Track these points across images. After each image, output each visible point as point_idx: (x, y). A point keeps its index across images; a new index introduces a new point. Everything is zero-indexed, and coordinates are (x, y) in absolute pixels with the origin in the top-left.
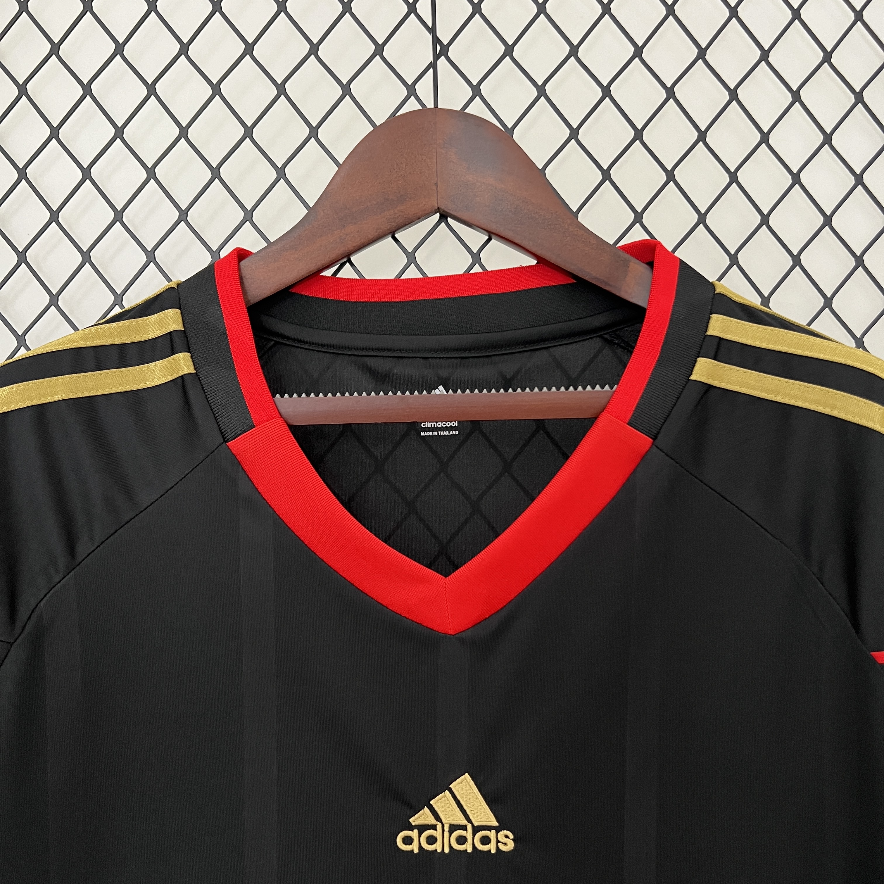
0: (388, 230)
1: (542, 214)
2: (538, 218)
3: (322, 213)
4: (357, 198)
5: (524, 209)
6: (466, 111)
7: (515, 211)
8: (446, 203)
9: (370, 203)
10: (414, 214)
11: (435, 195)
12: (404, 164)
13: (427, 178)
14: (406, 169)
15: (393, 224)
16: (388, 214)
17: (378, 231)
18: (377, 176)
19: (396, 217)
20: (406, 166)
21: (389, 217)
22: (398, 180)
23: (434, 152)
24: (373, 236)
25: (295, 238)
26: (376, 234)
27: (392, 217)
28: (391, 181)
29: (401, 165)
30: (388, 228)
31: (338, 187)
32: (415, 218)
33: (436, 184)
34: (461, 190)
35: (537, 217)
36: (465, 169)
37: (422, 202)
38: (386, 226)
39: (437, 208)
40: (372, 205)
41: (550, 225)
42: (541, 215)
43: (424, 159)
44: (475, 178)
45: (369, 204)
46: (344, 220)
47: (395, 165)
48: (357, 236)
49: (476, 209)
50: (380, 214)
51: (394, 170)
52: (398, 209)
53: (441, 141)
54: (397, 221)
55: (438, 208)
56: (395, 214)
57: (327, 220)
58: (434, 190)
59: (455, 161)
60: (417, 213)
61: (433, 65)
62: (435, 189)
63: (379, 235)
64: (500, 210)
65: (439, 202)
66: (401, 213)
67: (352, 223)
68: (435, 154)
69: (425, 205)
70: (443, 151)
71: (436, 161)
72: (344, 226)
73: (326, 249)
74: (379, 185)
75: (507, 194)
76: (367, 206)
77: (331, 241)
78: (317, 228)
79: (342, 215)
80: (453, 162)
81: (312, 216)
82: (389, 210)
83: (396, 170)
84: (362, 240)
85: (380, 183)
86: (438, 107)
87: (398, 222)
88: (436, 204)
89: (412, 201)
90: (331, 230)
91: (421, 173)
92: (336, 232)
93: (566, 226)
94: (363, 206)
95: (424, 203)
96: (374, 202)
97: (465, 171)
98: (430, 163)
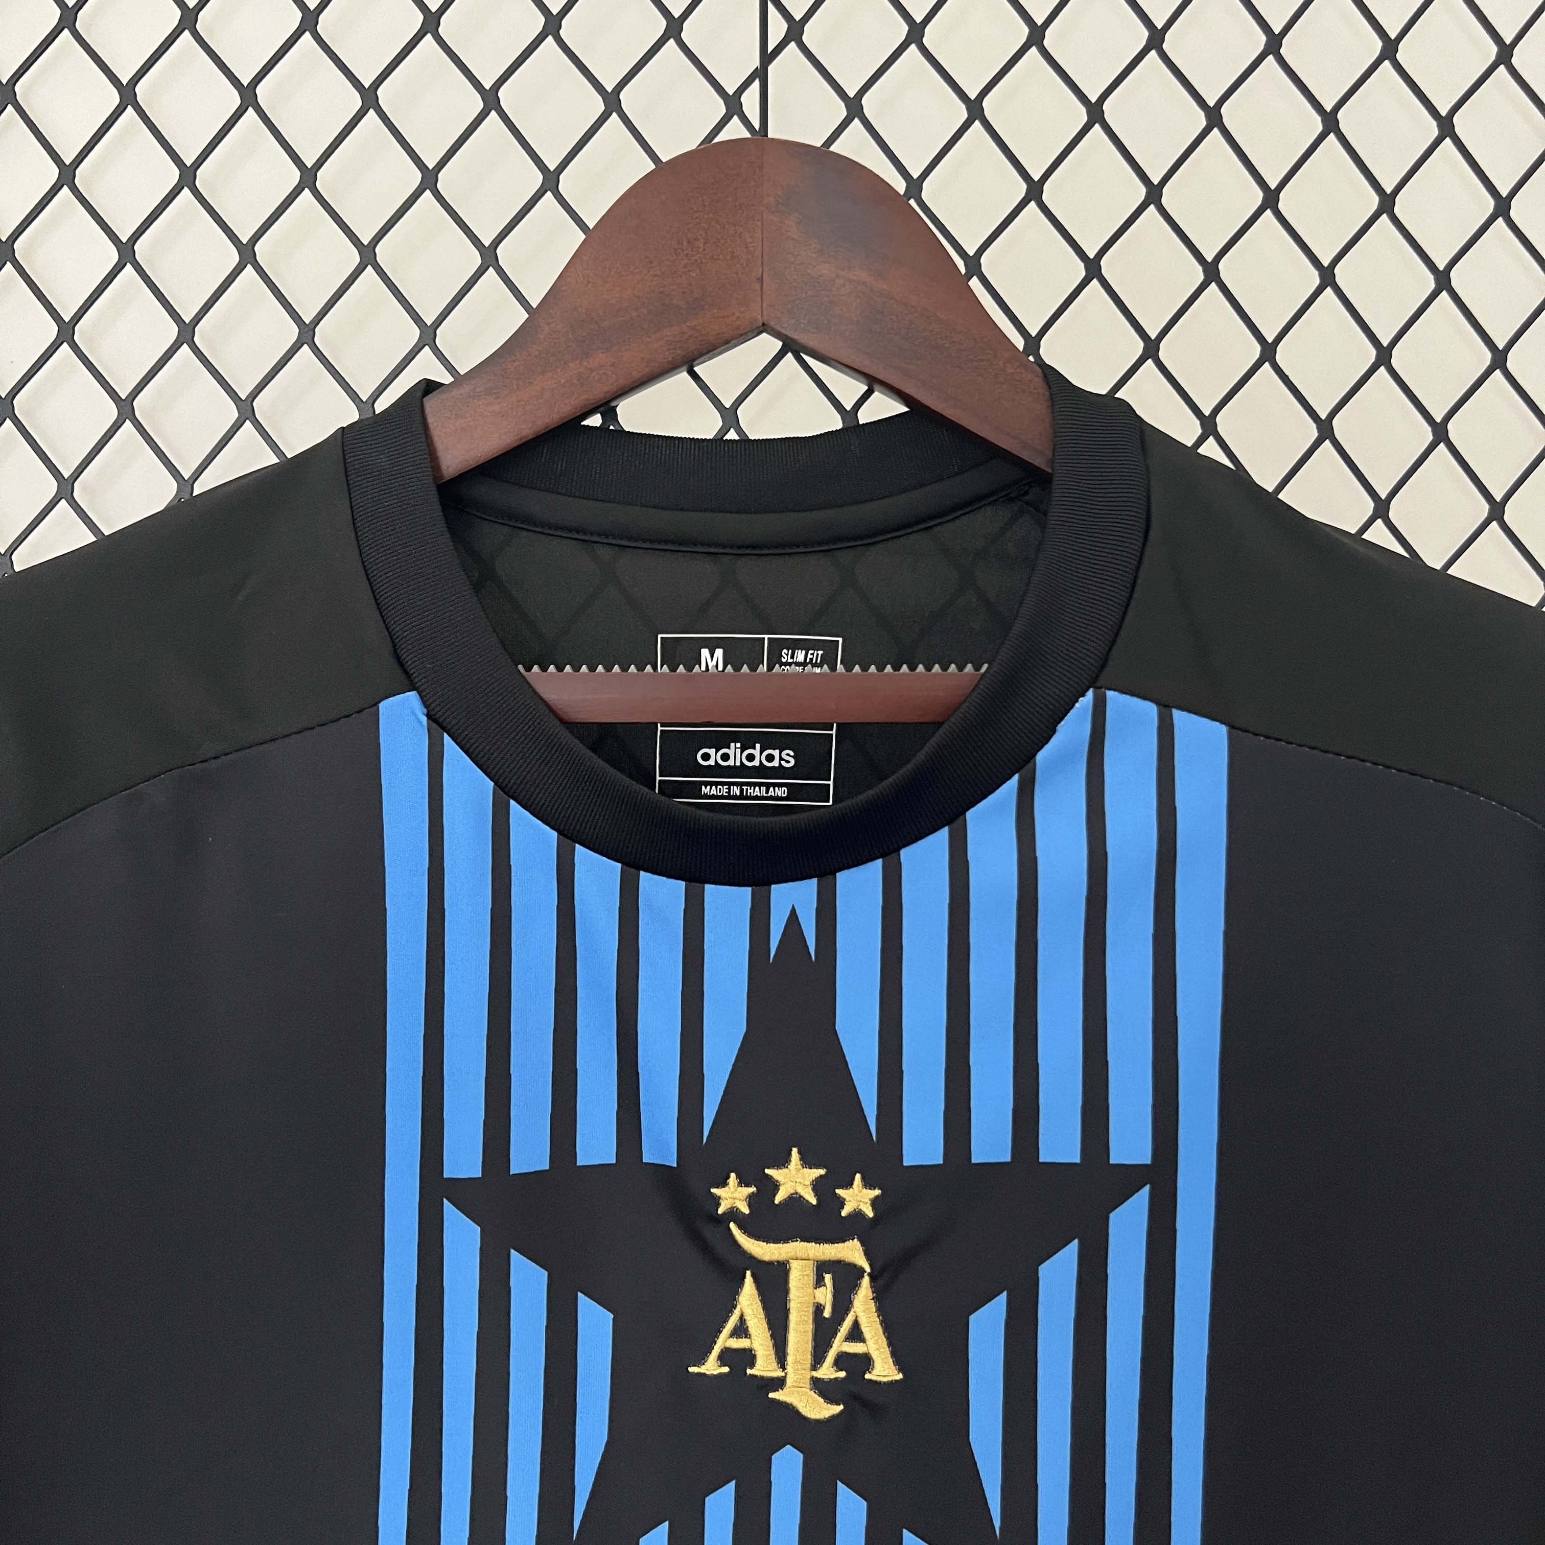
0: (668, 362)
1: (956, 340)
2: (949, 348)
4: (613, 302)
5: (924, 329)
6: (831, 149)
7: (908, 334)
8: (779, 315)
9: (636, 311)
10: (719, 333)
11: (759, 299)
12: (702, 241)
13: (744, 268)
14: (704, 250)
15: (679, 352)
16: (669, 334)
17: (652, 364)
18: (651, 262)
19: (684, 338)
20: (704, 246)
21: (669, 338)
22: (690, 271)
23: (758, 220)
26: (647, 370)
27: (677, 339)
28: (676, 272)
29: (697, 242)
30: (670, 359)
33: (761, 280)
34: (806, 293)
35: (947, 346)
36: (814, 253)
37: (733, 314)
39: (761, 324)
40: (639, 316)
41: (972, 360)
42: (954, 342)
43: (739, 232)
44: (833, 269)
45: (634, 314)
46: (587, 342)
47: (685, 243)
48: (608, 372)
49: (833, 330)
50: (655, 332)
51: (683, 251)
52: (688, 324)
53: (771, 200)
55: (764, 324)
56: (683, 333)
57: (555, 343)
58: (756, 290)
59: (796, 237)
60: (723, 333)
62: (759, 287)
64: (879, 330)
65: (765, 312)
66: (693, 332)
67: (601, 349)
68: (760, 223)
69: (738, 318)
70: (775, 219)
71: (760, 237)
72: (588, 353)
74: (655, 278)
75: (892, 301)
76: (631, 317)
77: (563, 381)
78: (536, 356)
79: (584, 334)
80: (793, 239)
82: (672, 325)
83: (686, 252)
85: (655, 275)
86: (767, 136)
88: (759, 317)
89: (715, 311)
90: (562, 362)
91: (733, 257)
92: (571, 365)
95: (738, 314)
96: (645, 311)
97: (814, 256)
98: (750, 240)
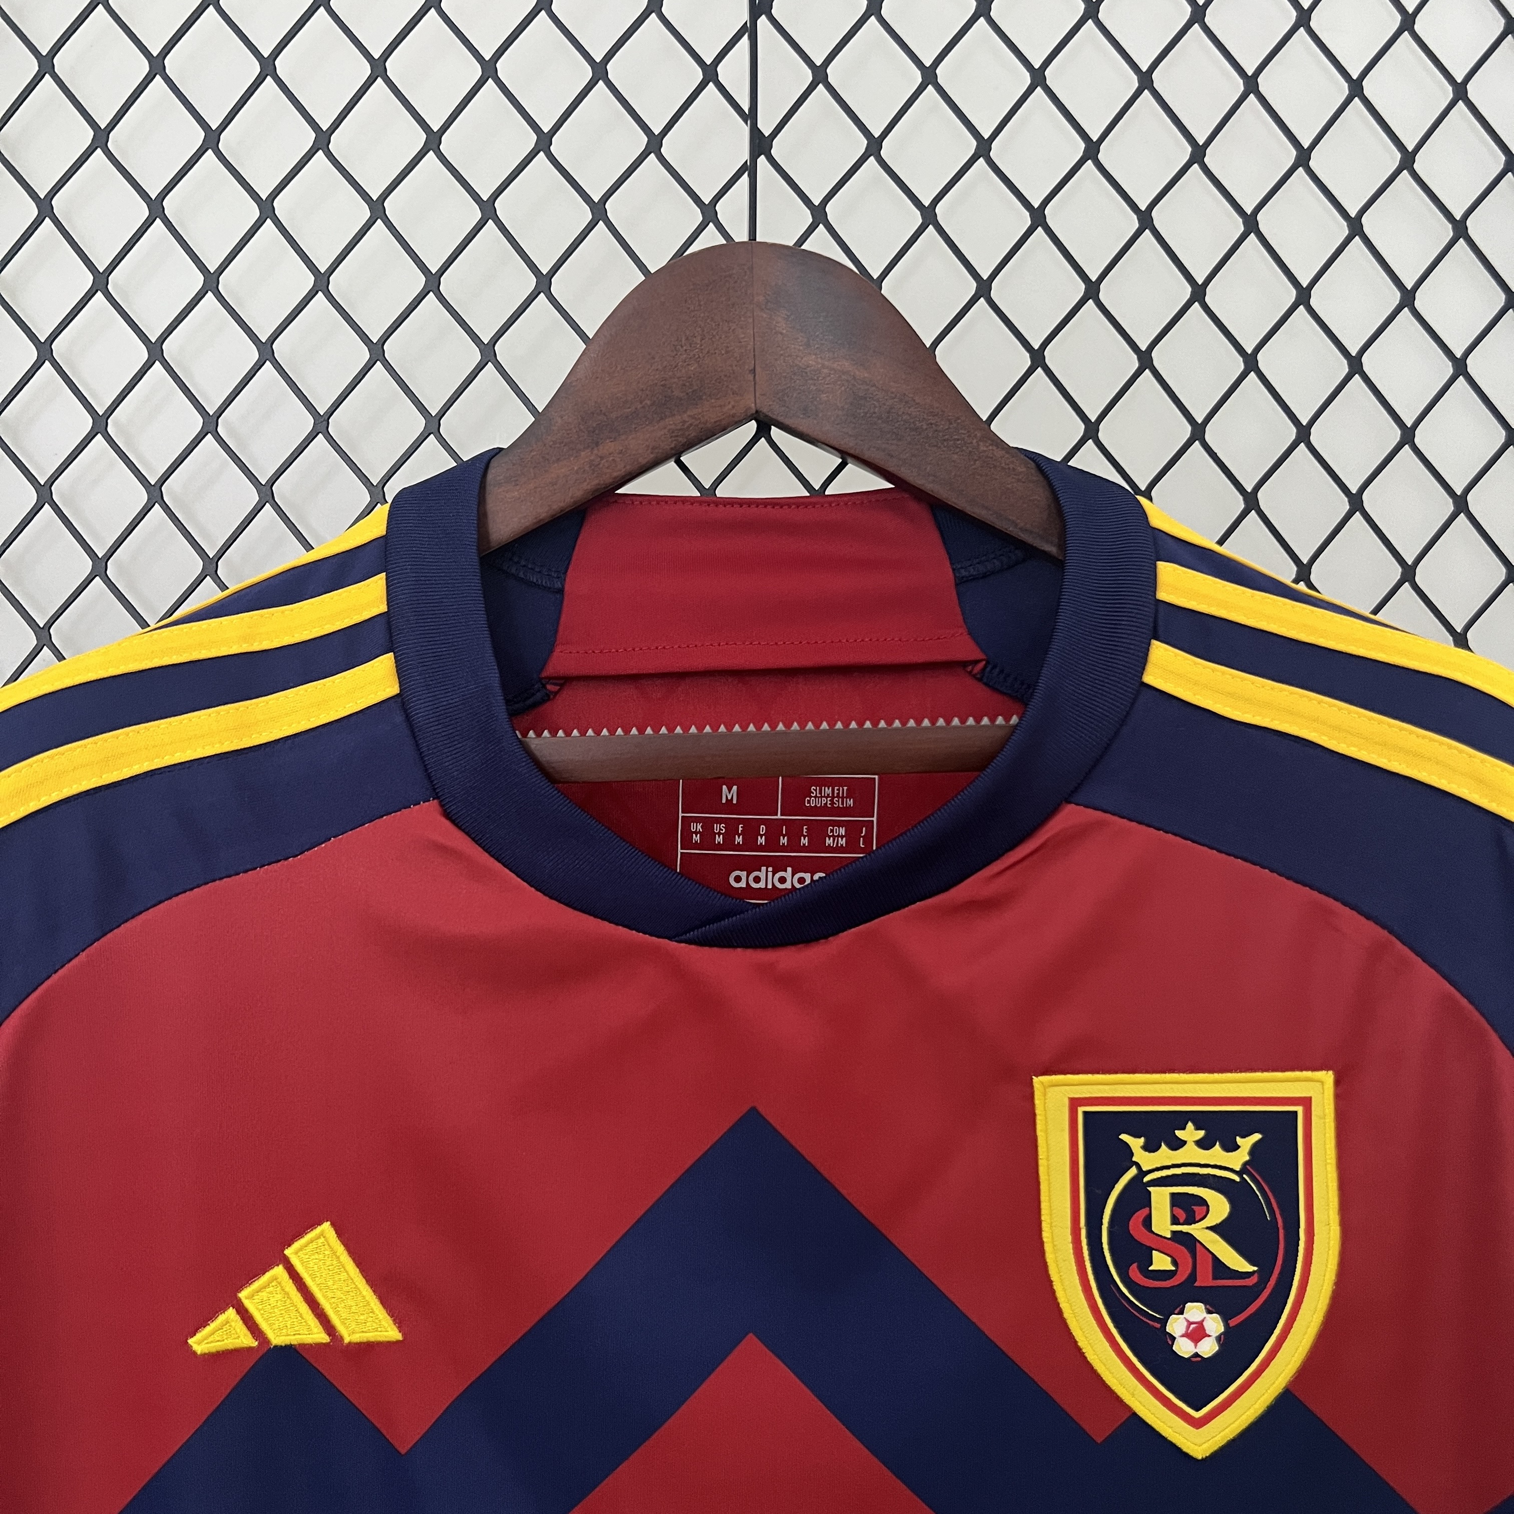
0: (672, 449)
1: (933, 422)
2: (926, 429)
3: (559, 420)
4: (619, 395)
5: (903, 413)
6: (803, 247)
7: (888, 417)
8: (771, 403)
9: (641, 403)
10: (715, 422)
11: (752, 389)
12: (699, 338)
13: (738, 362)
14: (701, 346)
15: (680, 439)
16: (671, 423)
17: (656, 451)
18: (653, 358)
19: (685, 426)
20: (701, 341)
21: (673, 427)
22: (688, 365)
23: (750, 317)
24: (646, 460)
25: (514, 465)
26: (652, 456)
27: (679, 427)
28: (676, 367)
29: (694, 339)
30: (673, 445)
31: (586, 377)
32: (718, 428)
33: (753, 371)
34: (795, 382)
35: (925, 427)
36: (801, 345)
37: (729, 403)
38: (667, 445)
39: (754, 412)
40: (643, 407)
41: (948, 440)
42: (931, 424)
43: (733, 328)
44: (819, 360)
45: (639, 406)
46: (597, 432)
47: (683, 340)
48: (618, 460)
49: (820, 415)
50: (658, 422)
51: (682, 347)
52: (689, 413)
53: (761, 298)
54: (687, 433)
55: (757, 412)
56: (684, 422)
57: (568, 434)
58: (749, 381)
59: (784, 331)
60: (720, 421)
61: (750, 169)
62: (752, 378)
63: (656, 457)
64: (862, 414)
65: (758, 401)
66: (693, 420)
67: (611, 438)
68: (751, 320)
69: (733, 407)
70: (765, 316)
71: (752, 333)
72: (598, 442)
73: (567, 481)
74: (658, 372)
75: (874, 388)
76: (636, 409)
77: (576, 468)
78: (551, 447)
79: (594, 425)
80: (781, 334)
81: (542, 427)
82: (674, 415)
83: (685, 348)
84: (628, 467)
85: (657, 370)
86: (755, 240)
87: (689, 435)
88: (753, 405)
89: (713, 401)
90: (575, 451)
91: (727, 352)
92: (583, 453)
93: (975, 441)
94: (629, 408)
95: (733, 403)
96: (649, 402)
97: (801, 348)
98: (743, 336)
